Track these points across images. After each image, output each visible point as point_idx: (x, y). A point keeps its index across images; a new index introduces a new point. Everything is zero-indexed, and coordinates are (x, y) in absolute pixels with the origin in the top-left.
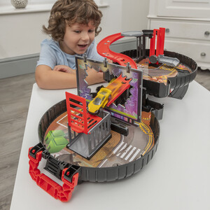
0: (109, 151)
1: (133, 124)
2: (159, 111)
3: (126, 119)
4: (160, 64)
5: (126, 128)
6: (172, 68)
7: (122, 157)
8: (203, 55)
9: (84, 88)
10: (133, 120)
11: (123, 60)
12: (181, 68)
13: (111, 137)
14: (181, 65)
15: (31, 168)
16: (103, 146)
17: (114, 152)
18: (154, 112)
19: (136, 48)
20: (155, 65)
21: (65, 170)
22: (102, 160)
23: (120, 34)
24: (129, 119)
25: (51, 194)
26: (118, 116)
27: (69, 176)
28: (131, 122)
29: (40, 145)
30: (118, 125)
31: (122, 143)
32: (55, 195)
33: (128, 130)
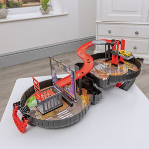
0: (56, 113)
3: (71, 98)
8: (135, 48)
11: (88, 60)
13: (62, 106)
14: (135, 67)
17: (58, 114)
21: (23, 117)
26: (68, 95)
28: (72, 100)
31: (67, 110)
33: (72, 104)
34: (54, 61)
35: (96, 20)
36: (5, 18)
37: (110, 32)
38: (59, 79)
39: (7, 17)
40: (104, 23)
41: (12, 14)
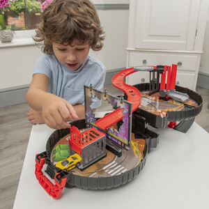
0: (100, 167)
1: (124, 147)
2: (153, 140)
3: (120, 143)
4: (171, 98)
5: (120, 151)
6: (181, 102)
7: (109, 173)
9: (90, 113)
10: (125, 144)
11: (132, 92)
12: (190, 104)
13: (105, 156)
14: (191, 101)
15: (36, 170)
16: (97, 162)
17: (104, 168)
18: (148, 140)
19: (149, 82)
20: (165, 98)
21: (57, 174)
22: (92, 173)
23: (132, 68)
24: (122, 143)
25: (47, 191)
26: (114, 140)
27: (59, 180)
28: (123, 146)
29: (45, 153)
30: (113, 147)
31: (114, 162)
32: (50, 193)
33: (121, 153)
34: (93, 92)
35: (127, 47)
36: (10, 42)
37: (144, 62)
38: (97, 119)
39: (13, 41)
40: (138, 51)
41: (19, 37)
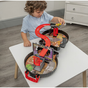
2: (58, 55)
5: (49, 62)
7: (49, 70)
9: (35, 51)
12: (64, 37)
13: (45, 65)
16: (43, 67)
17: (46, 69)
24: (50, 59)
27: (38, 77)
31: (48, 66)
32: (34, 81)
34: (37, 45)
